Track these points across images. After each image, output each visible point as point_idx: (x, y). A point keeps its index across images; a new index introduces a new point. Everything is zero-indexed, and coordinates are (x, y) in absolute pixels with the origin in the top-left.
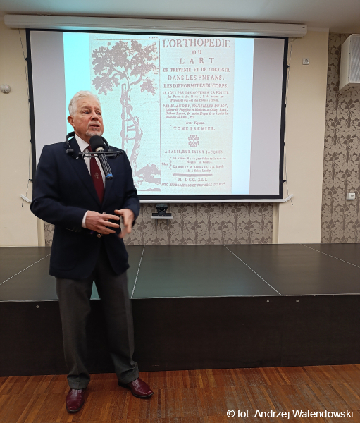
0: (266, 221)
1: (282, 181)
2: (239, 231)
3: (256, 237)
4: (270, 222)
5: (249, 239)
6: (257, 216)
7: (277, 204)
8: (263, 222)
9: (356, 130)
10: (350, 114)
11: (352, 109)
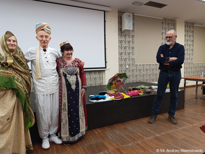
0: (101, 77)
1: (106, 62)
2: (92, 81)
3: (98, 83)
4: (102, 77)
5: (95, 84)
6: (98, 75)
7: (104, 70)
8: (100, 77)
9: (127, 45)
10: (125, 39)
11: (126, 37)
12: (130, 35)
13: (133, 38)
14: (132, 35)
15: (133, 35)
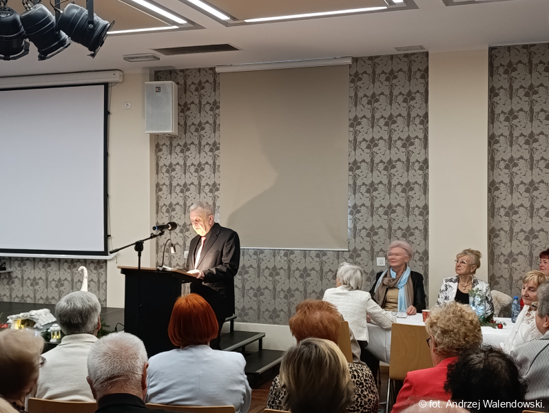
9: (193, 177)
10: (185, 159)
11: (188, 153)
12: (203, 143)
13: (217, 152)
14: (211, 142)
15: (215, 144)
